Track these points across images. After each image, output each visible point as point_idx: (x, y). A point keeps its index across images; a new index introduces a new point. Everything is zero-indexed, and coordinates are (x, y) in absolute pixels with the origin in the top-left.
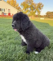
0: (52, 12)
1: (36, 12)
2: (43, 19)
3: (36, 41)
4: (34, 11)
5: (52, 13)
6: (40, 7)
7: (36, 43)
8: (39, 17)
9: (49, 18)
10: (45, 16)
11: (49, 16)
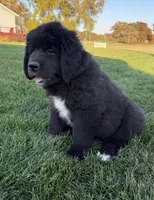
0: (131, 25)
1: (78, 22)
2: (103, 45)
3: (103, 114)
4: (74, 18)
5: (131, 27)
6: (91, 8)
7: (102, 119)
8: (88, 39)
9: (124, 42)
10: (108, 35)
11: (122, 36)
